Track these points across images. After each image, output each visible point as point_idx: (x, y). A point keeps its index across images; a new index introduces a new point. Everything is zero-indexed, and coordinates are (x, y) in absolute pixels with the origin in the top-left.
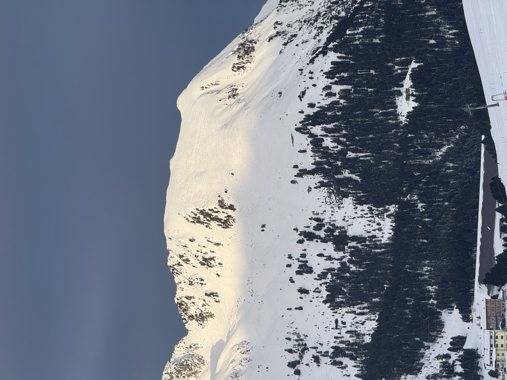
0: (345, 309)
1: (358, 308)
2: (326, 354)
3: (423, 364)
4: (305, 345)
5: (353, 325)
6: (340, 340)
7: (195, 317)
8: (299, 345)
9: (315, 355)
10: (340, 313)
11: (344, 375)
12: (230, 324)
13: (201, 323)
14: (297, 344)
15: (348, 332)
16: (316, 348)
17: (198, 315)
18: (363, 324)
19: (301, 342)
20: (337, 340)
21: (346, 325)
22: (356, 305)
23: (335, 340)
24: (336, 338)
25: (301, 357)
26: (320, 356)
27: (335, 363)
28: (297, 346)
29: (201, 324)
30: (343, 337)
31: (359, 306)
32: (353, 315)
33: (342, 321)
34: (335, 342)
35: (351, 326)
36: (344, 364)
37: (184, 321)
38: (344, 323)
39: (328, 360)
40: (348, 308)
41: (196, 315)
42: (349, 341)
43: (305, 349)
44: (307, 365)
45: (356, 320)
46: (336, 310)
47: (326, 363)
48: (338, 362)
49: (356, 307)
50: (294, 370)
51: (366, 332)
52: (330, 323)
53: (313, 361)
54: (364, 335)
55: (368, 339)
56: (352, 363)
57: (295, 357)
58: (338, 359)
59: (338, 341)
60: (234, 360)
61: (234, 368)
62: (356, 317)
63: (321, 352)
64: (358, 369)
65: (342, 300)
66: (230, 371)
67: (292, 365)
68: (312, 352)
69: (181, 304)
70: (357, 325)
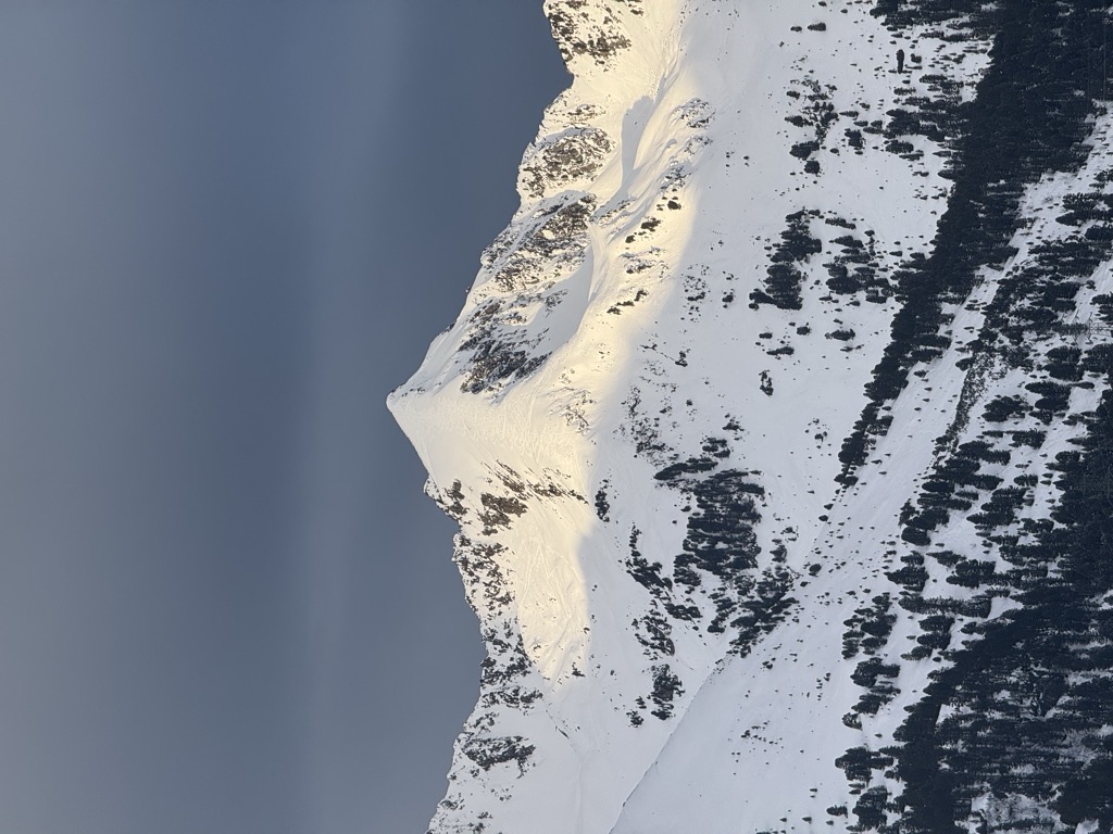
0: (920, 29)
1: (948, 26)
2: (876, 128)
3: (1092, 148)
4: (831, 107)
5: (938, 62)
6: (908, 96)
7: (588, 47)
8: (817, 108)
9: (852, 130)
10: (908, 38)
11: (916, 173)
12: (665, 61)
13: (602, 59)
14: (813, 105)
15: (925, 79)
16: (854, 114)
17: (595, 42)
18: (959, 60)
19: (821, 102)
20: (900, 97)
21: (922, 64)
22: (945, 19)
23: (896, 97)
24: (899, 91)
25: (821, 134)
26: (862, 132)
27: (895, 148)
28: (812, 110)
29: (603, 63)
30: (914, 91)
31: (951, 20)
32: (938, 42)
33: (913, 55)
34: (896, 101)
35: (933, 66)
36: (916, 149)
37: (564, 56)
38: (916, 59)
39: (880, 140)
40: (926, 26)
41: (591, 43)
42: (927, 100)
43: (830, 115)
44: (834, 151)
45: (943, 52)
46: (899, 30)
47: (876, 148)
48: (901, 144)
49: (945, 24)
50: (805, 163)
51: (966, 79)
52: (886, 59)
53: (847, 143)
54: (961, 84)
55: (969, 95)
56: (934, 146)
57: (807, 134)
58: (901, 139)
59: (904, 98)
60: (673, 142)
61: (673, 157)
62: (944, 46)
63: (866, 123)
64: (946, 159)
65: (913, 7)
66: (664, 165)
67: (801, 151)
68: (847, 123)
69: (558, 18)
70: (946, 62)
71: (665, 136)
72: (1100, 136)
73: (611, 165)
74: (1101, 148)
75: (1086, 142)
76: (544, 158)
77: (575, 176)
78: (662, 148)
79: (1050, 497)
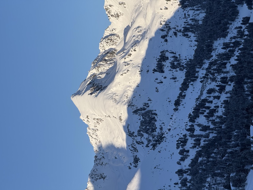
0: (189, 8)
1: (196, 7)
2: (180, 31)
3: (229, 32)
4: (170, 27)
5: (193, 16)
6: (187, 23)
7: (114, 15)
8: (167, 27)
9: (175, 32)
10: (187, 10)
11: (189, 41)
12: (132, 18)
13: (117, 18)
14: (166, 26)
15: (191, 20)
16: (175, 28)
17: (116, 14)
18: (198, 15)
19: (167, 26)
20: (185, 24)
21: (190, 16)
22: (195, 6)
23: (184, 24)
24: (185, 23)
25: (168, 33)
26: (177, 32)
27: (185, 35)
28: (165, 28)
30: (188, 22)
31: (196, 6)
32: (194, 11)
33: (188, 14)
34: (184, 25)
35: (192, 17)
36: (189, 35)
37: (109, 18)
38: (189, 15)
39: (181, 34)
40: (191, 7)
41: (115, 14)
42: (191, 24)
43: (170, 29)
44: (171, 37)
45: (194, 13)
46: (185, 9)
47: (180, 36)
48: (186, 35)
49: (195, 7)
50: (164, 40)
51: (200, 19)
52: (182, 15)
53: (173, 35)
54: (199, 20)
55: (200, 22)
56: (193, 35)
57: (164, 33)
58: (186, 33)
59: (186, 24)
60: (134, 36)
61: (134, 40)
62: (195, 12)
63: (178, 30)
64: (196, 37)
65: (188, 3)
66: (132, 41)
67: (163, 37)
68: (173, 30)
69: (107, 9)
70: (195, 16)
71: (132, 35)
72: (230, 29)
73: (120, 42)
74: (231, 32)
75: (227, 31)
76: (105, 41)
77: (112, 45)
78: (132, 38)
79: (222, 110)
